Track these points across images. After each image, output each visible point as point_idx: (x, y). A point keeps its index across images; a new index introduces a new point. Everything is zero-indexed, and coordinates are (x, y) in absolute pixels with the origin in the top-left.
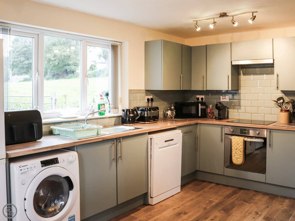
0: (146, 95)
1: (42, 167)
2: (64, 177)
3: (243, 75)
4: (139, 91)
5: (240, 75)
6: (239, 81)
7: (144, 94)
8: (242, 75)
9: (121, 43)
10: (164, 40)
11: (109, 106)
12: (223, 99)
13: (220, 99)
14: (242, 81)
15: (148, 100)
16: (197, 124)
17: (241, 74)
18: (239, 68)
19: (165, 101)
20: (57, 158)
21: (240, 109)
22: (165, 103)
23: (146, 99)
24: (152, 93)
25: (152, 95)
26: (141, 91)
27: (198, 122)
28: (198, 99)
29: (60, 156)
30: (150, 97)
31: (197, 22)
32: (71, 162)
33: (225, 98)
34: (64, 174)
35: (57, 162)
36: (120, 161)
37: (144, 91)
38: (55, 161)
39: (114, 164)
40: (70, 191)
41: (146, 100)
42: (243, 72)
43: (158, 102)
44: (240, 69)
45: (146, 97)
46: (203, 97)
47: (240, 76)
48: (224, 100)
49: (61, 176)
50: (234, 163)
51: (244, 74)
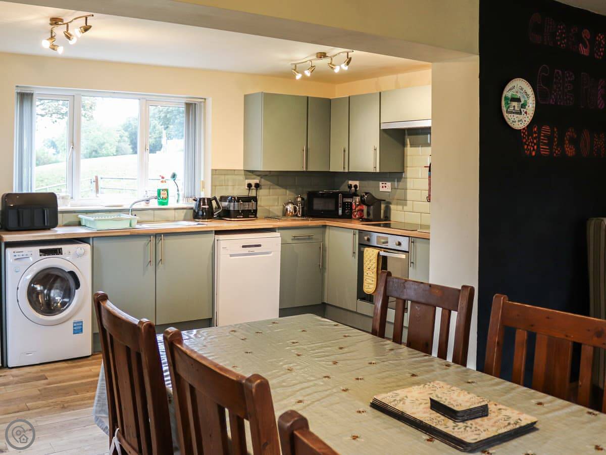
0: (246, 179)
1: (41, 255)
2: (68, 272)
3: (411, 147)
4: (233, 172)
5: (407, 147)
6: (405, 157)
7: (242, 178)
8: (409, 146)
9: (205, 99)
10: (264, 93)
11: (177, 192)
12: (383, 187)
13: (379, 187)
14: (408, 157)
15: (250, 186)
16: (325, 226)
17: (407, 145)
18: (404, 135)
19: (286, 188)
20: (61, 249)
21: (406, 205)
22: (288, 192)
23: (246, 184)
24: (259, 176)
25: (259, 178)
26: (236, 171)
27: (327, 224)
28: (350, 187)
29: (65, 248)
30: (253, 182)
31: (296, 66)
32: (79, 256)
33: (386, 185)
34: (68, 267)
35: (60, 252)
36: (160, 266)
37: (243, 173)
38: (58, 252)
39: (151, 268)
40: (76, 291)
41: (246, 186)
42: (410, 142)
43: (271, 190)
44: (406, 136)
45: (246, 181)
46: (357, 183)
47: (405, 148)
48: (384, 190)
49: (64, 269)
50: (365, 292)
51: (412, 145)
